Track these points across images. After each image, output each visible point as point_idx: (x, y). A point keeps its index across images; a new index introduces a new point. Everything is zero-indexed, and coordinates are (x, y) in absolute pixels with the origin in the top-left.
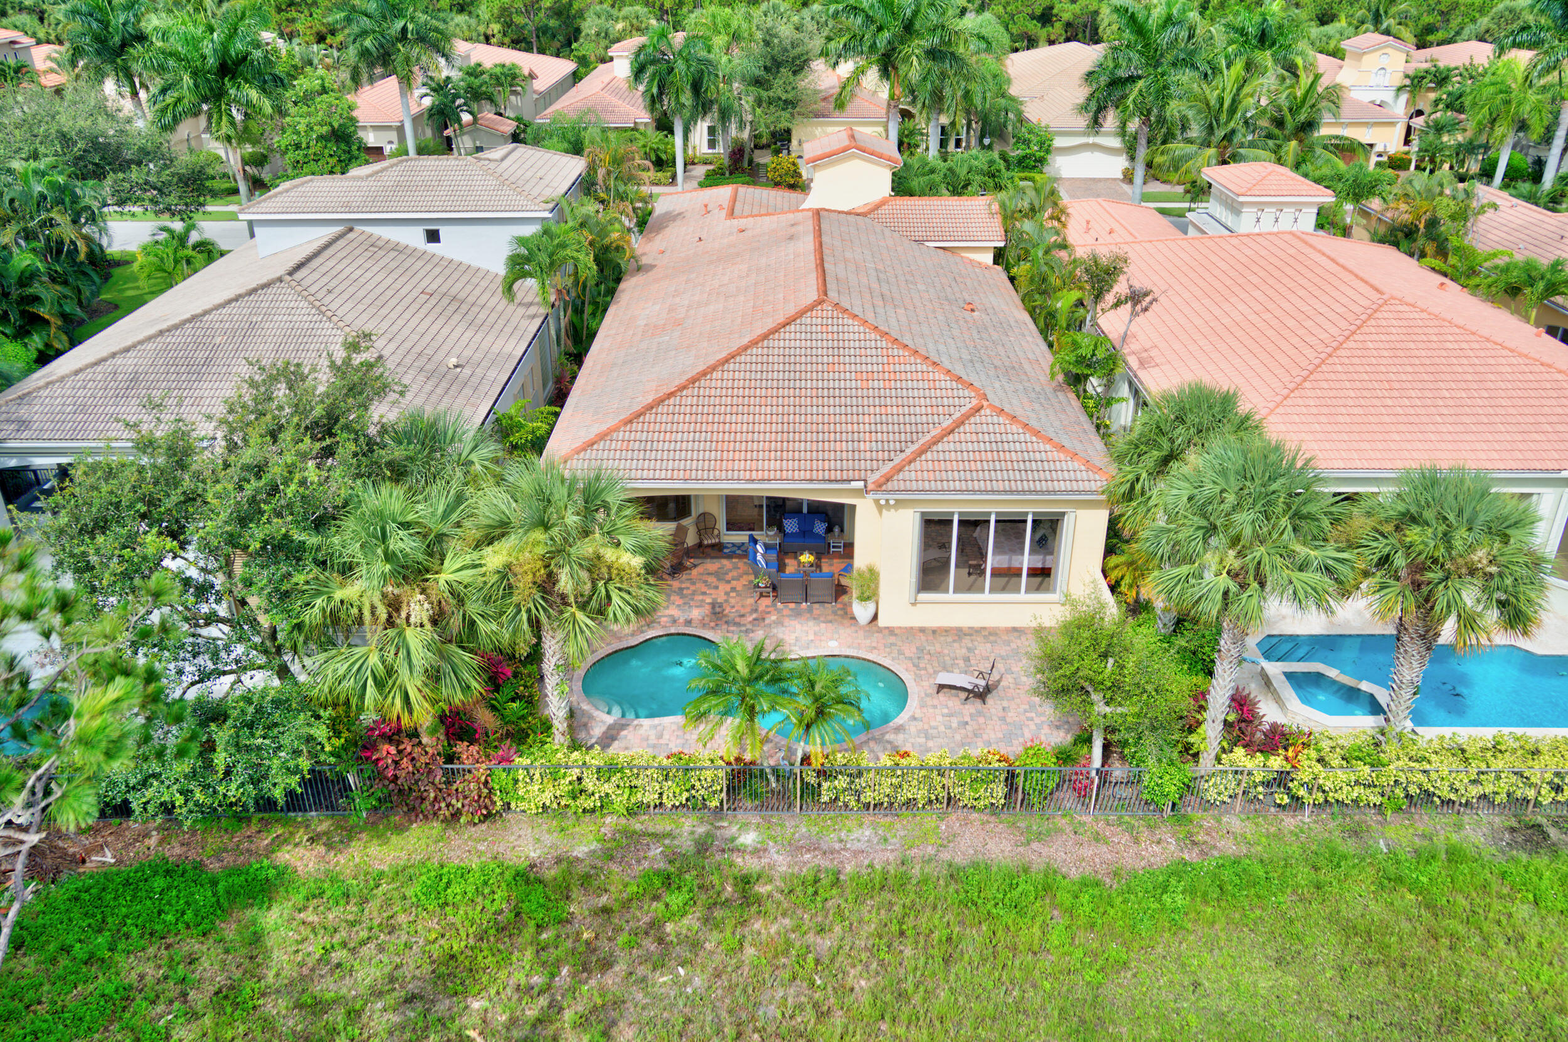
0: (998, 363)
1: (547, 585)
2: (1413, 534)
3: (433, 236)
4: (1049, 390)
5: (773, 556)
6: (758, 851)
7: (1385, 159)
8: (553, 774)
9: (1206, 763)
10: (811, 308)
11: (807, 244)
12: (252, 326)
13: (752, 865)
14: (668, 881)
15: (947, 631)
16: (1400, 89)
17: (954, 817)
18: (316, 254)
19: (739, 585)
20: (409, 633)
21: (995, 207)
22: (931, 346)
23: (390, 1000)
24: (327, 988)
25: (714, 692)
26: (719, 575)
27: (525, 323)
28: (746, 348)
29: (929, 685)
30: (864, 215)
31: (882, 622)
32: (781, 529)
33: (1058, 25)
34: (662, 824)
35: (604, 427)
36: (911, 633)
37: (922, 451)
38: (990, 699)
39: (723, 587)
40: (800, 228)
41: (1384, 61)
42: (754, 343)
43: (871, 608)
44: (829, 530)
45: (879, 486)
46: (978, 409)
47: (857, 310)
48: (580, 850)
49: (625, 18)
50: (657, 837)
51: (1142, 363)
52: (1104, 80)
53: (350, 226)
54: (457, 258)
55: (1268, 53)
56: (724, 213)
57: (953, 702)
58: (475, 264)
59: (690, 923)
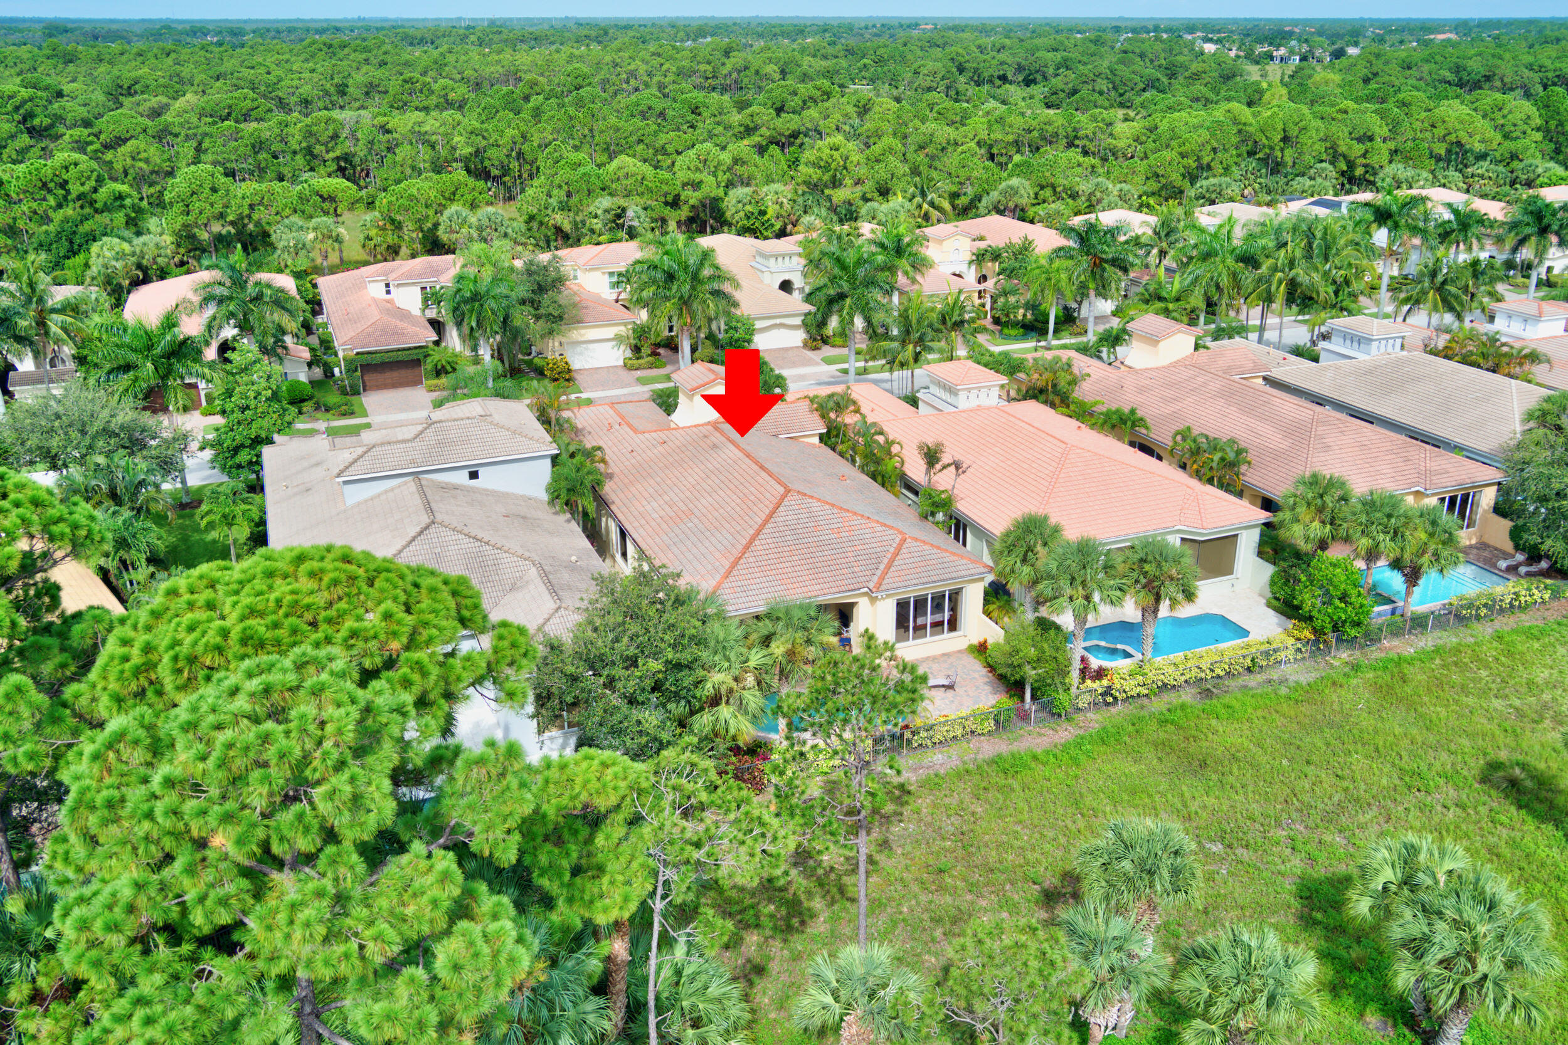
0: (887, 511)
2: (1147, 567)
3: (474, 475)
4: (919, 522)
9: (1073, 691)
10: (784, 496)
11: (734, 452)
16: (970, 263)
17: (974, 741)
18: (427, 501)
28: (764, 524)
37: (889, 567)
38: (957, 689)
40: (714, 439)
42: (766, 521)
45: (878, 589)
46: (904, 540)
49: (315, 228)
53: (415, 477)
54: (498, 488)
57: (939, 693)
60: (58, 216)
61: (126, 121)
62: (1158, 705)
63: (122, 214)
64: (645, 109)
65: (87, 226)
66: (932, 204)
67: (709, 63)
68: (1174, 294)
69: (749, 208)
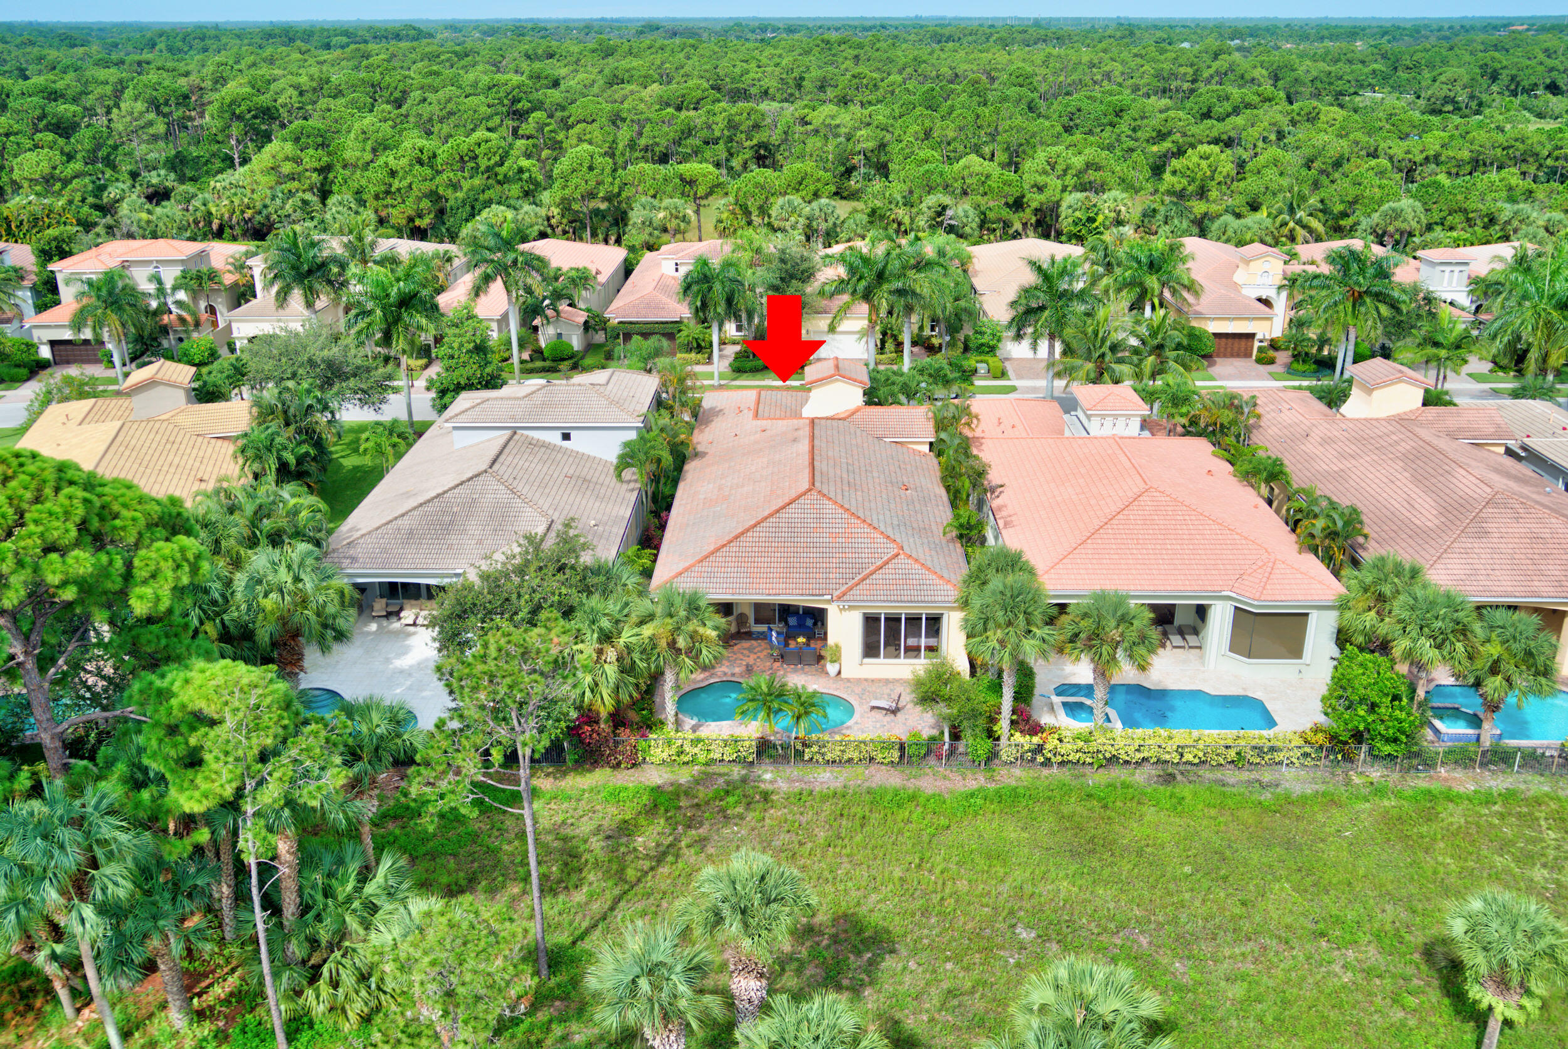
0: (915, 525)
1: (672, 644)
3: (566, 437)
4: (944, 542)
5: (782, 638)
6: (772, 782)
7: (1265, 344)
8: (669, 743)
9: (1003, 741)
10: (804, 494)
11: (804, 447)
12: (474, 501)
13: (769, 787)
14: (727, 793)
15: (880, 680)
16: (1280, 288)
17: (873, 768)
18: (501, 453)
19: (762, 655)
20: (606, 666)
21: (930, 414)
22: (875, 517)
23: (600, 837)
24: (569, 832)
25: (752, 700)
26: (751, 650)
27: (628, 495)
28: (766, 518)
29: (867, 708)
30: (844, 419)
31: (843, 675)
32: (786, 623)
33: (1028, 210)
34: (723, 769)
35: (687, 564)
36: (859, 681)
37: (864, 579)
38: (899, 715)
39: (753, 656)
40: (801, 433)
41: (1266, 267)
42: (771, 515)
43: (836, 667)
44: (815, 624)
45: (839, 598)
46: (897, 555)
47: (832, 495)
48: (682, 781)
49: (666, 208)
50: (720, 775)
51: (1006, 524)
52: (1021, 309)
53: (515, 431)
54: (581, 450)
55: (1154, 277)
56: (751, 414)
57: (878, 715)
58: (592, 454)
59: (740, 810)
60: (466, 185)
61: (592, 107)
62: (1098, 779)
63: (518, 186)
64: (1074, 110)
65: (489, 194)
66: (1299, 222)
67: (1192, 65)
68: (1452, 340)
69: (1078, 214)
